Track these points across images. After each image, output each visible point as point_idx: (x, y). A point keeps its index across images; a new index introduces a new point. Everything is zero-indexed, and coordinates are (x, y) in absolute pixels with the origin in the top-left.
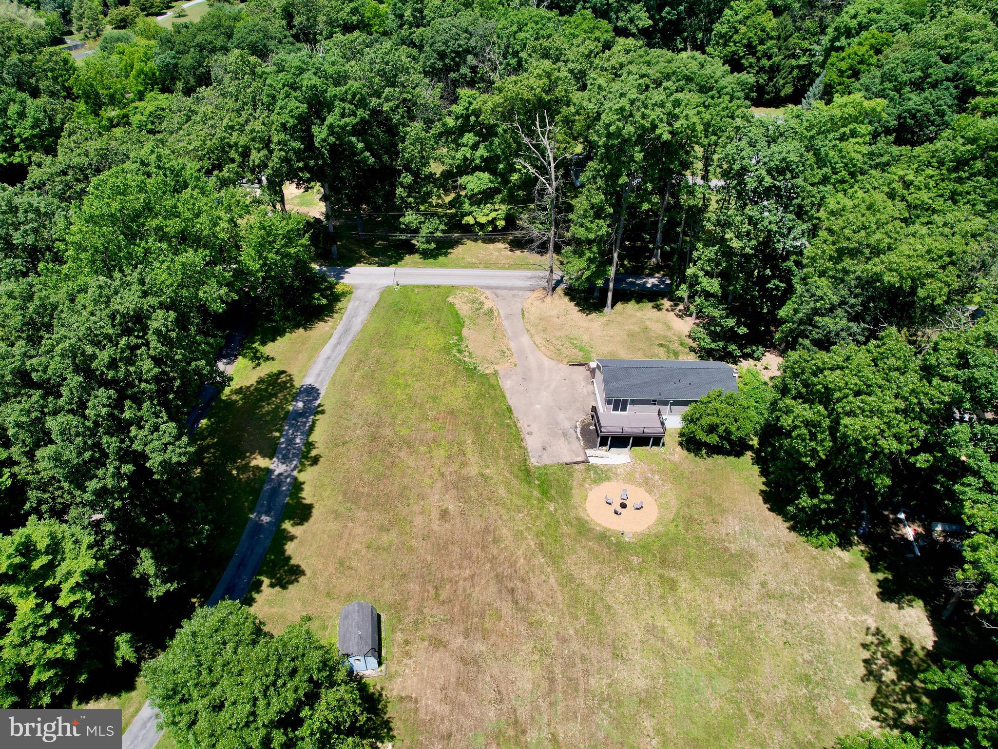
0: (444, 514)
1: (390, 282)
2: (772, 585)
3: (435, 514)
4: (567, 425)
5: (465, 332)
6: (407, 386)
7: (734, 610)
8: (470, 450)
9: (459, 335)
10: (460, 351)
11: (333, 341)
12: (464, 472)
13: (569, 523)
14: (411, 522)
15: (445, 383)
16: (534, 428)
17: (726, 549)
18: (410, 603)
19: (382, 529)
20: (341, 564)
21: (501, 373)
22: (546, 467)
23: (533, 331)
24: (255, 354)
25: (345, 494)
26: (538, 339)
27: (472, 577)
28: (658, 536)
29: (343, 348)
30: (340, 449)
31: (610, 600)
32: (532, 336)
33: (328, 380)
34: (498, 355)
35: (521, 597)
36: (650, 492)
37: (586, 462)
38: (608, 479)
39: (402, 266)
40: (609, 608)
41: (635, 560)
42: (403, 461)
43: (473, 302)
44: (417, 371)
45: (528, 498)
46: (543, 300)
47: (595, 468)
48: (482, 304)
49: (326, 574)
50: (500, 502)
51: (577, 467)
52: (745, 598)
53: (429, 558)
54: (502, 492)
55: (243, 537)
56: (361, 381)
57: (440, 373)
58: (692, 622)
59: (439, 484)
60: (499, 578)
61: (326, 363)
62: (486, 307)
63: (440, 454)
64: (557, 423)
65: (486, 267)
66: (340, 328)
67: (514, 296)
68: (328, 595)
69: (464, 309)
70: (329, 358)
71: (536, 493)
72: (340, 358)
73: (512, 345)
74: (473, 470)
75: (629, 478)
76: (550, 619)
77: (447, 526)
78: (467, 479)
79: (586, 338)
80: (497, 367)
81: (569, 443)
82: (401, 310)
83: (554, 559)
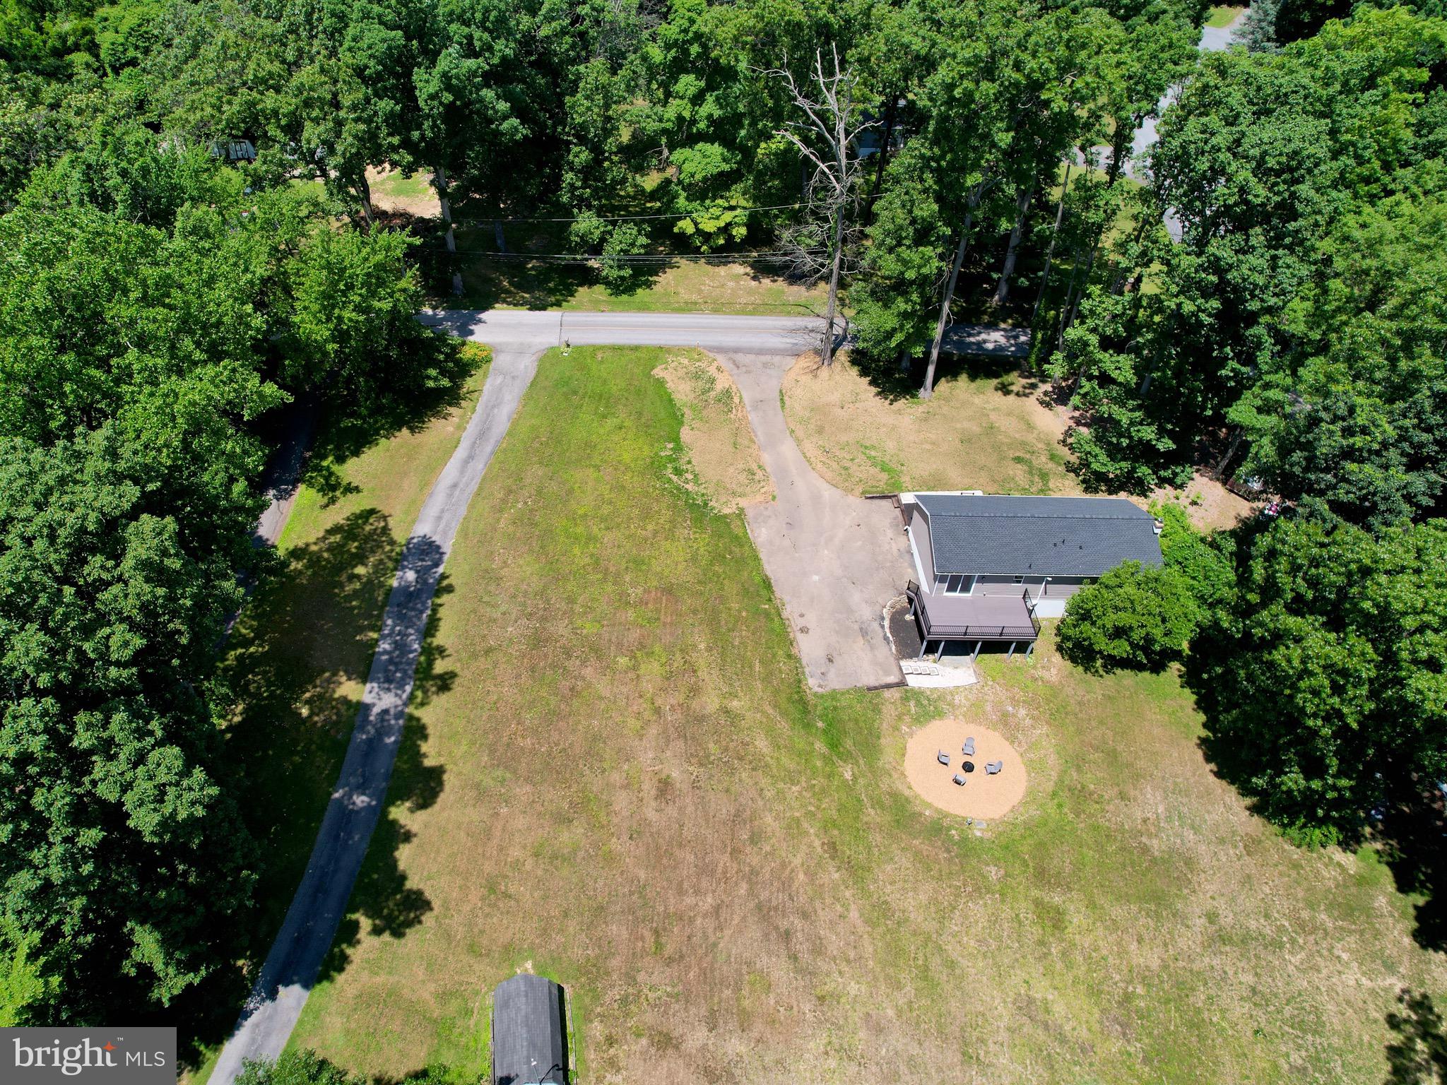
0: (665, 788)
1: (551, 339)
2: (1227, 919)
3: (649, 788)
4: (866, 613)
5: (686, 434)
6: (591, 539)
7: (1165, 967)
8: (702, 660)
9: (676, 439)
10: (678, 472)
11: (460, 453)
12: (695, 704)
13: (877, 803)
14: (609, 804)
15: (655, 533)
16: (811, 620)
17: (1145, 850)
18: (614, 963)
19: (563, 820)
20: (492, 888)
21: (750, 514)
22: (834, 695)
23: (800, 433)
24: (327, 479)
25: (492, 751)
26: (809, 447)
27: (717, 910)
28: (1028, 826)
29: (479, 466)
30: (482, 663)
31: (952, 949)
32: (799, 442)
33: (456, 527)
34: (743, 478)
35: (801, 945)
36: (1012, 739)
37: (902, 683)
38: (939, 714)
39: (573, 309)
40: (951, 965)
41: (993, 873)
42: (589, 685)
43: (697, 377)
44: (606, 510)
45: (806, 755)
46: (814, 373)
47: (917, 695)
48: (712, 381)
49: (466, 908)
50: (758, 765)
51: (887, 694)
52: (1182, 943)
53: (642, 875)
54: (762, 744)
55: (321, 836)
56: (511, 529)
57: (646, 515)
58: (1094, 992)
59: (653, 731)
60: (764, 912)
61: (450, 496)
62: (720, 386)
63: (652, 669)
64: (850, 610)
65: (716, 311)
66: (472, 428)
67: (765, 365)
68: (472, 949)
69: (682, 391)
70: (455, 486)
71: (820, 746)
72: (474, 487)
73: (767, 458)
74: (710, 703)
75: (975, 714)
76: (853, 988)
77: (672, 811)
78: (701, 719)
79: (890, 446)
80: (743, 502)
81: (872, 648)
82: (575, 393)
83: (856, 872)
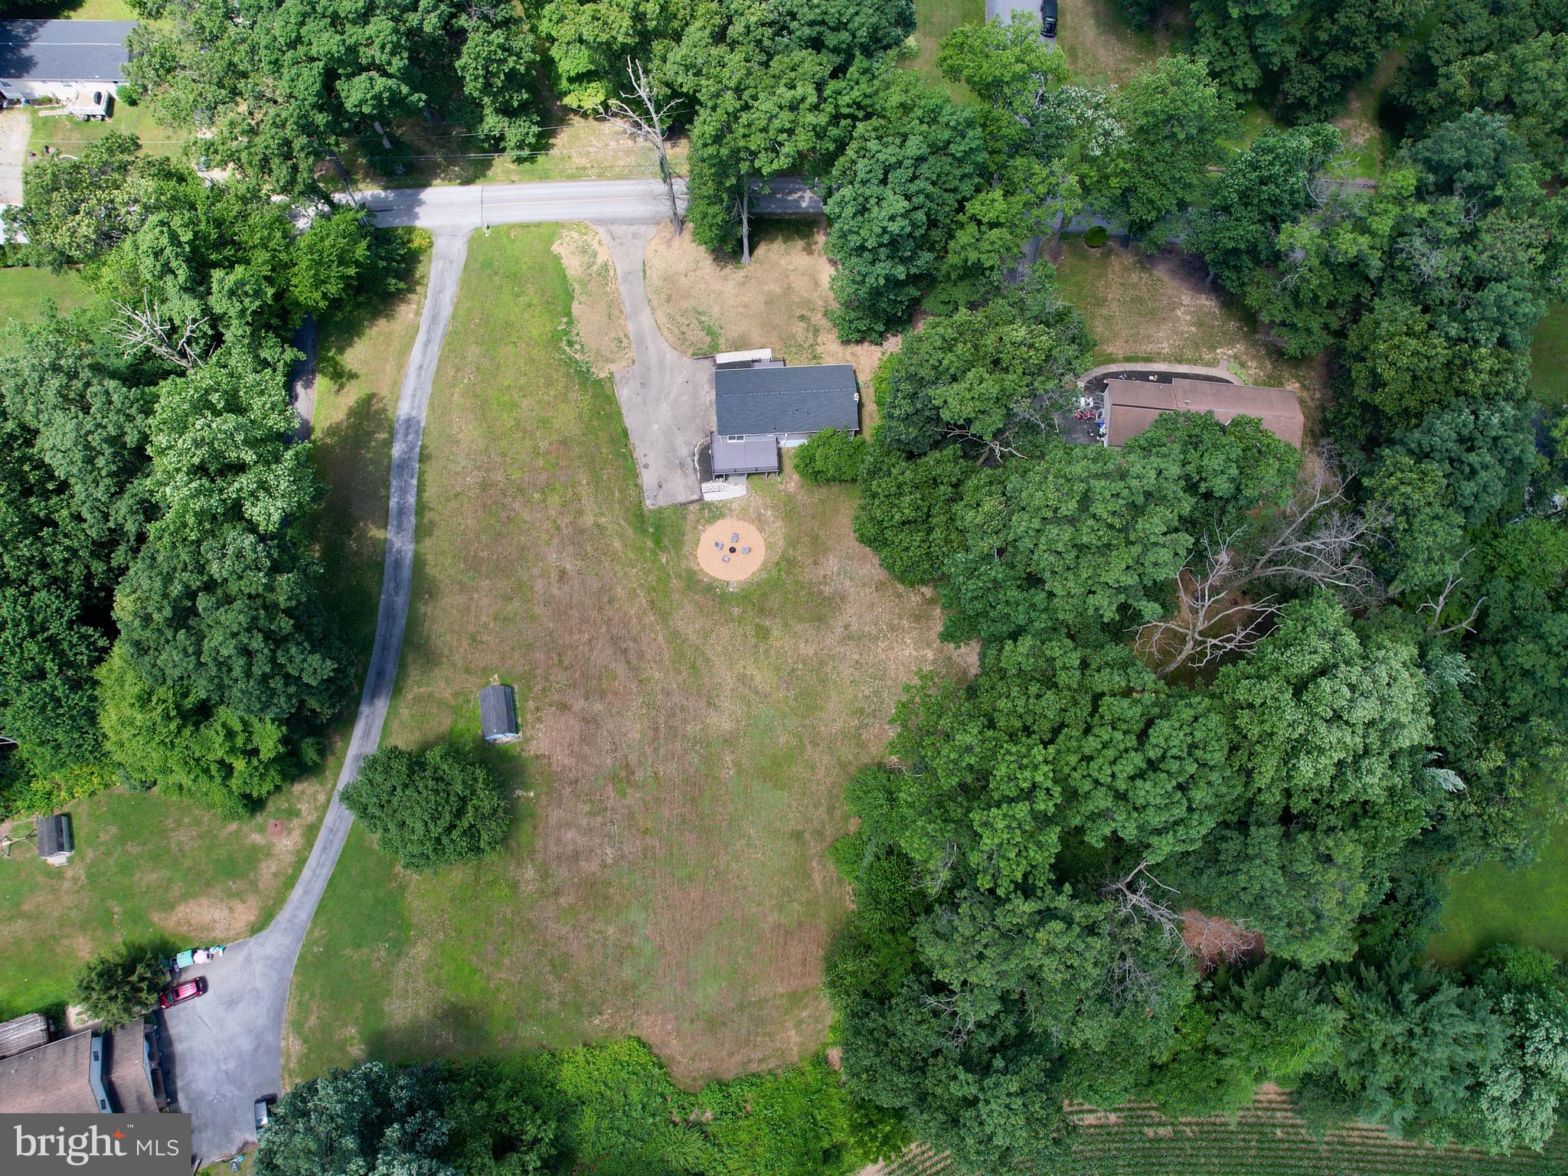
0: (563, 575)
1: (477, 220)
2: (855, 627)
3: (554, 576)
4: (684, 451)
5: (576, 308)
6: (515, 405)
7: (816, 654)
8: (585, 491)
9: (569, 314)
10: (570, 344)
11: (421, 338)
12: (580, 522)
13: (679, 576)
14: (532, 587)
15: (555, 397)
16: (650, 459)
17: (821, 593)
18: (538, 672)
19: (508, 599)
21: (617, 377)
22: (660, 511)
23: (655, 303)
24: (335, 368)
25: (466, 561)
26: (662, 319)
27: (590, 640)
28: (759, 584)
29: (435, 349)
30: (454, 504)
31: (709, 652)
32: (653, 309)
33: (426, 402)
34: (613, 345)
35: (632, 656)
36: (761, 530)
37: (701, 499)
38: (722, 516)
39: (490, 182)
40: (708, 660)
41: (736, 611)
42: (518, 514)
43: (584, 251)
44: (523, 381)
45: (641, 550)
46: (669, 243)
47: (710, 505)
48: (595, 255)
49: (462, 650)
50: (614, 558)
51: (691, 507)
52: (827, 642)
53: (551, 625)
54: (617, 544)
56: (462, 401)
57: (549, 383)
58: (777, 669)
59: (556, 541)
60: (614, 640)
61: (419, 376)
62: (600, 260)
63: (554, 500)
64: (674, 450)
65: (601, 176)
66: (426, 312)
67: (635, 236)
68: (467, 671)
69: (573, 265)
70: (421, 367)
71: (650, 544)
72: (434, 367)
73: (630, 327)
74: (588, 520)
75: (744, 515)
76: (657, 675)
77: (566, 588)
78: (582, 531)
79: (716, 311)
80: (613, 368)
81: (686, 476)
82: (496, 273)
83: (664, 616)
